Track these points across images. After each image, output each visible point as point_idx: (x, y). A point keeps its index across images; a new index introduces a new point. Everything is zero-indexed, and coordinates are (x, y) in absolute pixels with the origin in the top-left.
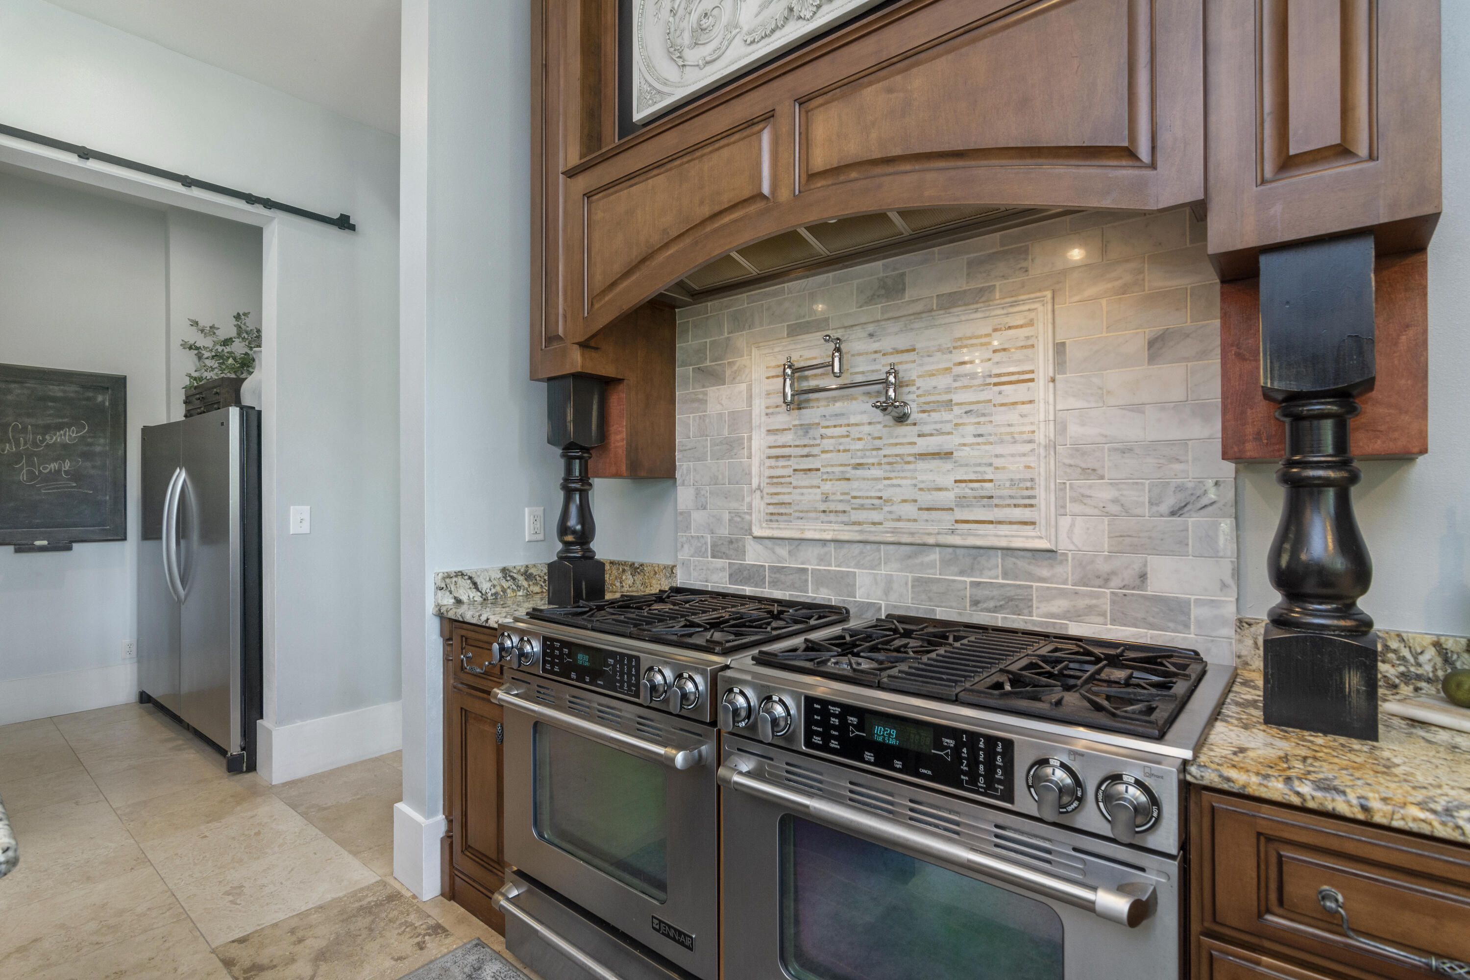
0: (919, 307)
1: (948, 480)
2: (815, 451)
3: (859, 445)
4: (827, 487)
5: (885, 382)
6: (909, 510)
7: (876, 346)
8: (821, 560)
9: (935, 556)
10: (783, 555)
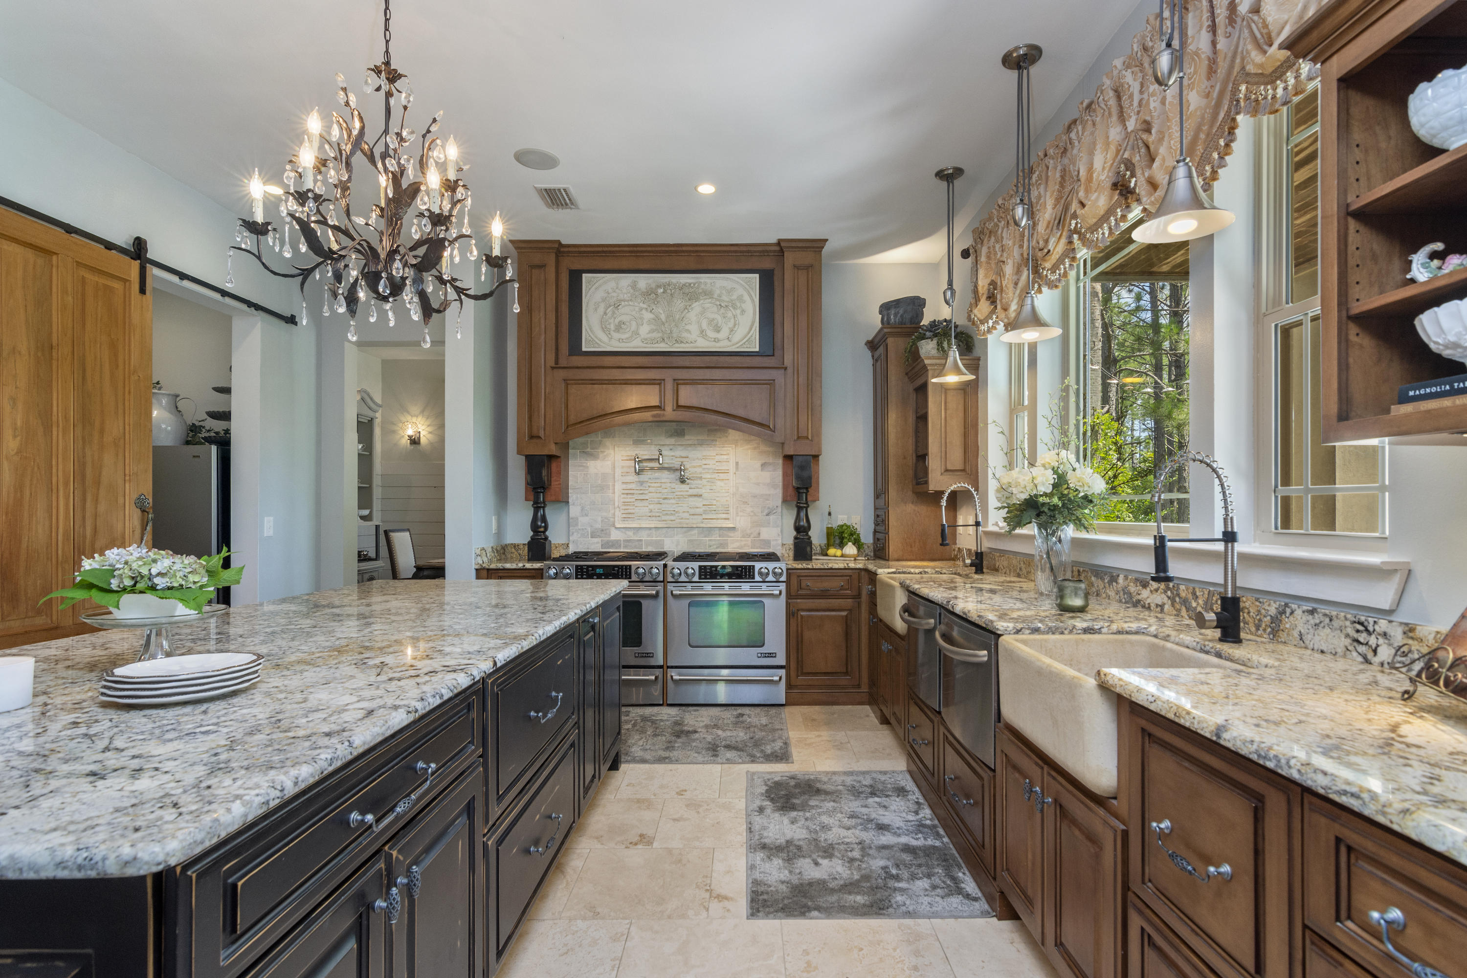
0: (690, 442)
1: (700, 505)
2: (646, 492)
3: (666, 491)
4: (651, 507)
5: (681, 470)
6: (686, 515)
7: (673, 454)
8: (649, 536)
9: (695, 531)
10: (631, 535)
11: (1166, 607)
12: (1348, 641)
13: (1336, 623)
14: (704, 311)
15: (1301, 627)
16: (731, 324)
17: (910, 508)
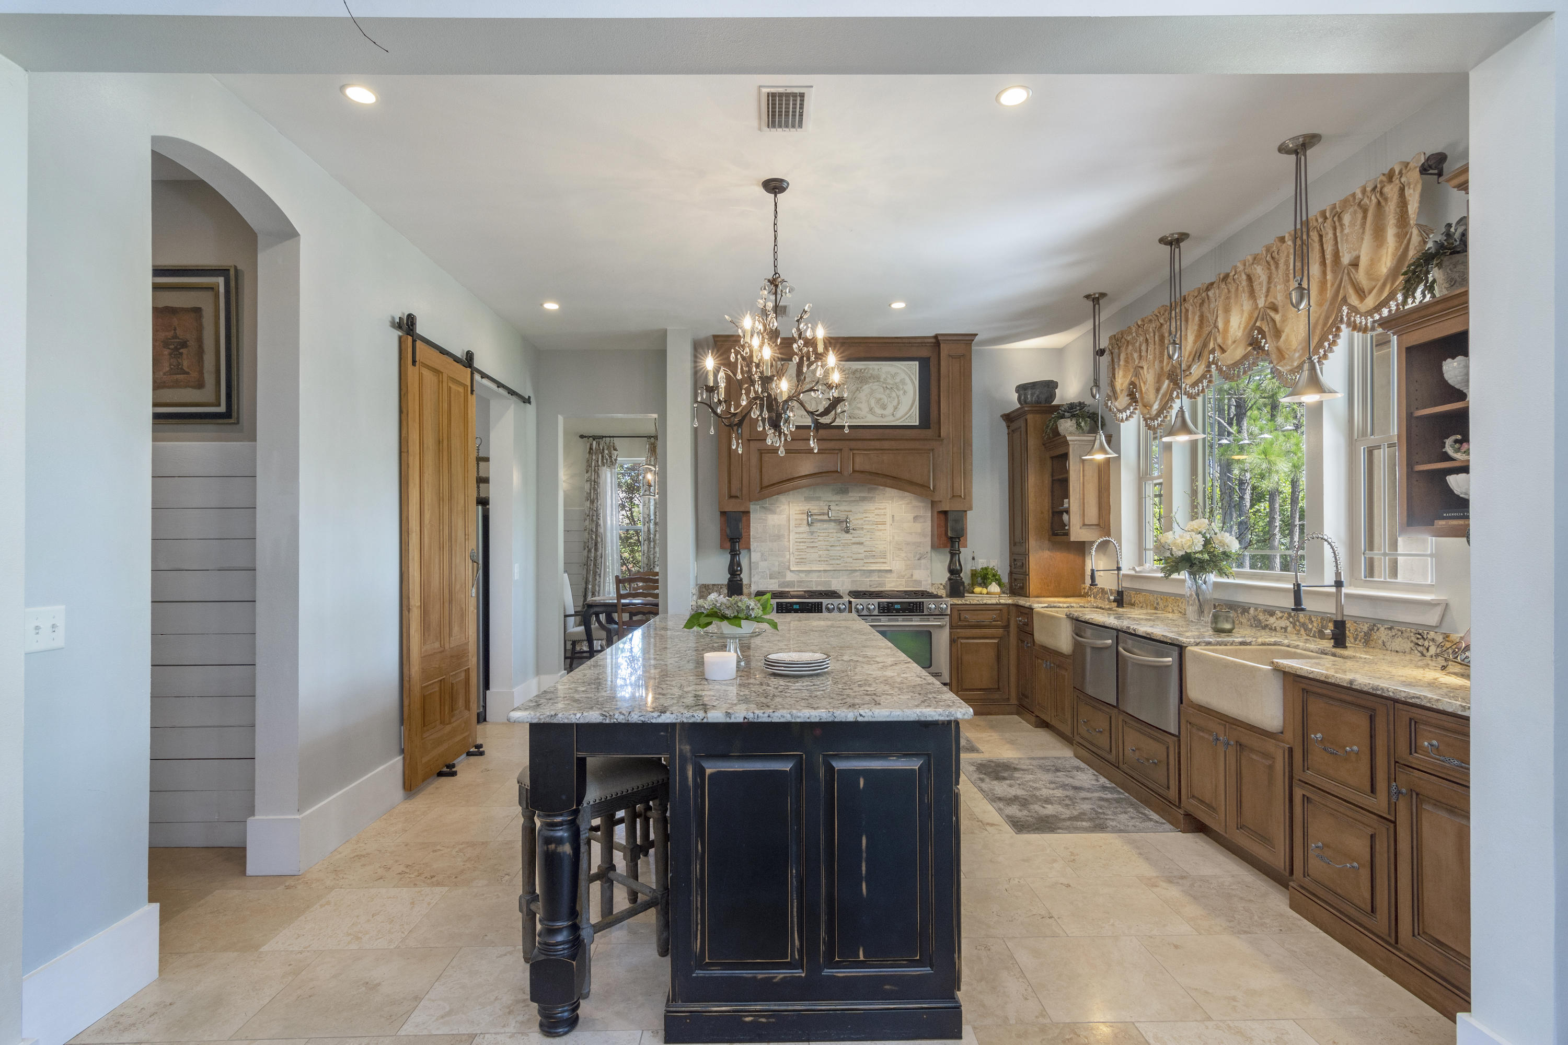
0: (853, 499)
1: (862, 551)
2: (816, 540)
3: (833, 539)
4: (821, 553)
5: (847, 522)
6: (850, 560)
7: (838, 508)
8: (818, 577)
9: (858, 573)
11: (1289, 629)
12: (1412, 645)
13: (1405, 635)
14: (872, 392)
15: (1384, 638)
16: (895, 403)
17: (1047, 554)
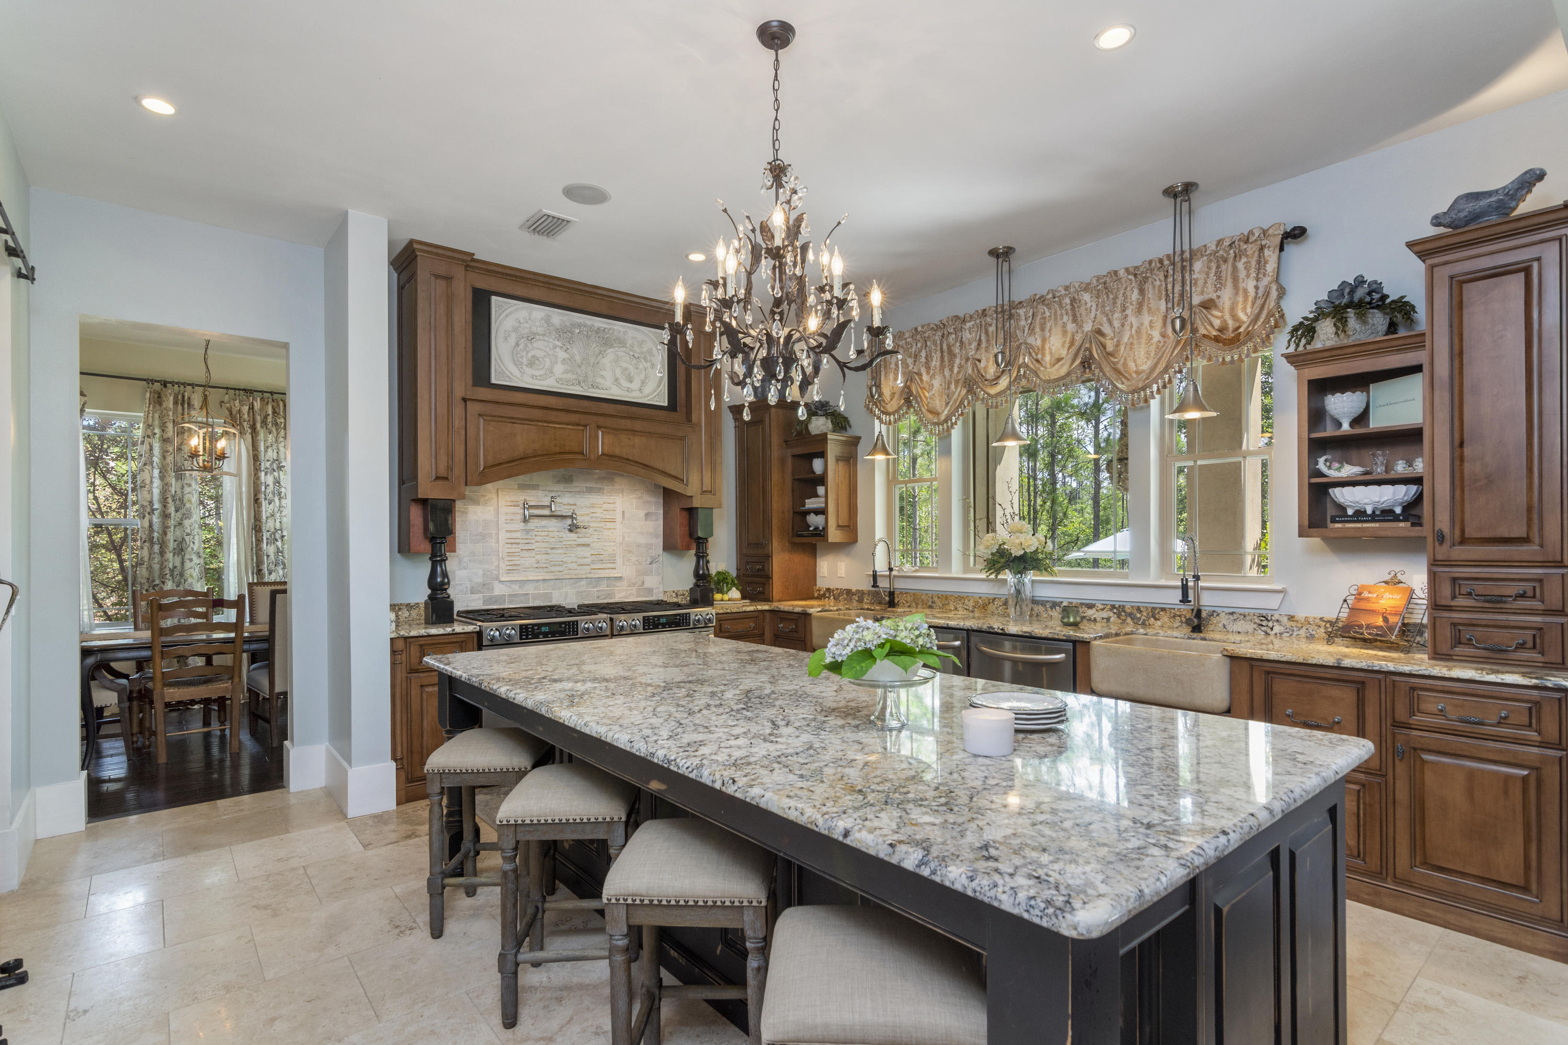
0: (578, 490)
1: (588, 555)
2: (532, 541)
3: (553, 540)
4: (538, 557)
5: (572, 518)
6: (574, 566)
8: (535, 588)
9: (584, 582)
10: (516, 589)
11: (1112, 619)
12: (1255, 626)
13: (1248, 618)
14: (617, 360)
15: (1224, 622)
16: (642, 376)
17: (786, 556)
